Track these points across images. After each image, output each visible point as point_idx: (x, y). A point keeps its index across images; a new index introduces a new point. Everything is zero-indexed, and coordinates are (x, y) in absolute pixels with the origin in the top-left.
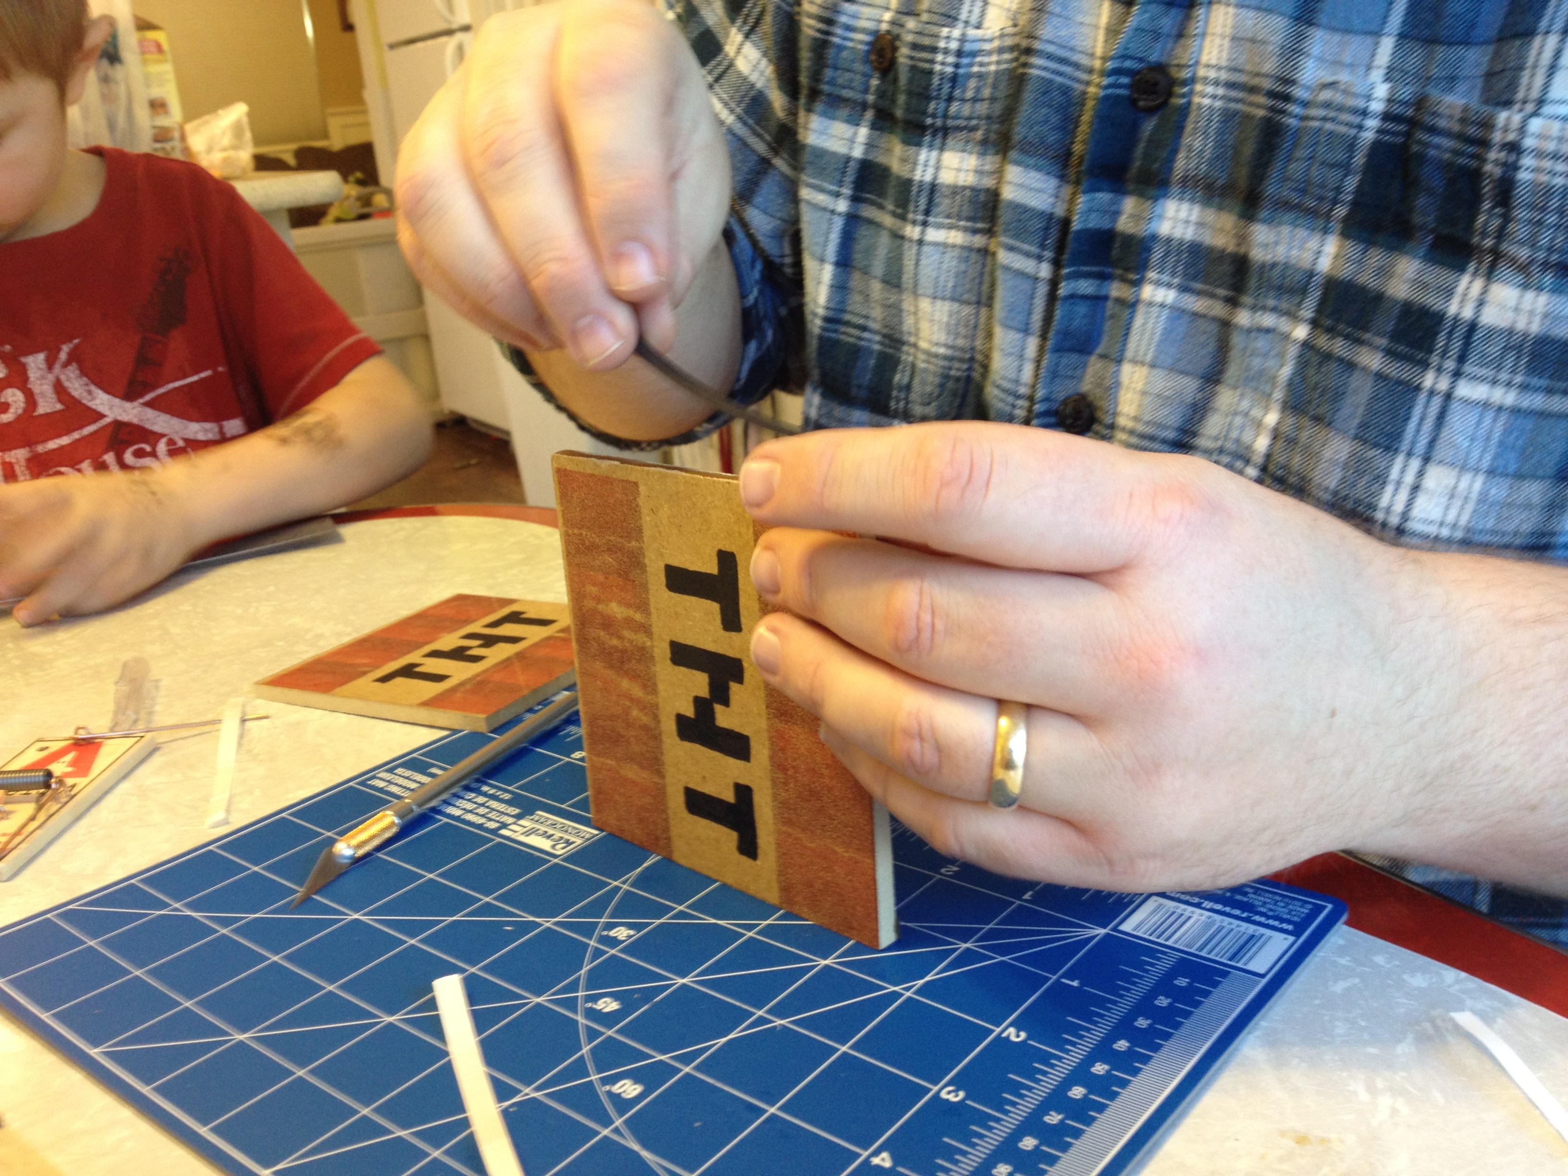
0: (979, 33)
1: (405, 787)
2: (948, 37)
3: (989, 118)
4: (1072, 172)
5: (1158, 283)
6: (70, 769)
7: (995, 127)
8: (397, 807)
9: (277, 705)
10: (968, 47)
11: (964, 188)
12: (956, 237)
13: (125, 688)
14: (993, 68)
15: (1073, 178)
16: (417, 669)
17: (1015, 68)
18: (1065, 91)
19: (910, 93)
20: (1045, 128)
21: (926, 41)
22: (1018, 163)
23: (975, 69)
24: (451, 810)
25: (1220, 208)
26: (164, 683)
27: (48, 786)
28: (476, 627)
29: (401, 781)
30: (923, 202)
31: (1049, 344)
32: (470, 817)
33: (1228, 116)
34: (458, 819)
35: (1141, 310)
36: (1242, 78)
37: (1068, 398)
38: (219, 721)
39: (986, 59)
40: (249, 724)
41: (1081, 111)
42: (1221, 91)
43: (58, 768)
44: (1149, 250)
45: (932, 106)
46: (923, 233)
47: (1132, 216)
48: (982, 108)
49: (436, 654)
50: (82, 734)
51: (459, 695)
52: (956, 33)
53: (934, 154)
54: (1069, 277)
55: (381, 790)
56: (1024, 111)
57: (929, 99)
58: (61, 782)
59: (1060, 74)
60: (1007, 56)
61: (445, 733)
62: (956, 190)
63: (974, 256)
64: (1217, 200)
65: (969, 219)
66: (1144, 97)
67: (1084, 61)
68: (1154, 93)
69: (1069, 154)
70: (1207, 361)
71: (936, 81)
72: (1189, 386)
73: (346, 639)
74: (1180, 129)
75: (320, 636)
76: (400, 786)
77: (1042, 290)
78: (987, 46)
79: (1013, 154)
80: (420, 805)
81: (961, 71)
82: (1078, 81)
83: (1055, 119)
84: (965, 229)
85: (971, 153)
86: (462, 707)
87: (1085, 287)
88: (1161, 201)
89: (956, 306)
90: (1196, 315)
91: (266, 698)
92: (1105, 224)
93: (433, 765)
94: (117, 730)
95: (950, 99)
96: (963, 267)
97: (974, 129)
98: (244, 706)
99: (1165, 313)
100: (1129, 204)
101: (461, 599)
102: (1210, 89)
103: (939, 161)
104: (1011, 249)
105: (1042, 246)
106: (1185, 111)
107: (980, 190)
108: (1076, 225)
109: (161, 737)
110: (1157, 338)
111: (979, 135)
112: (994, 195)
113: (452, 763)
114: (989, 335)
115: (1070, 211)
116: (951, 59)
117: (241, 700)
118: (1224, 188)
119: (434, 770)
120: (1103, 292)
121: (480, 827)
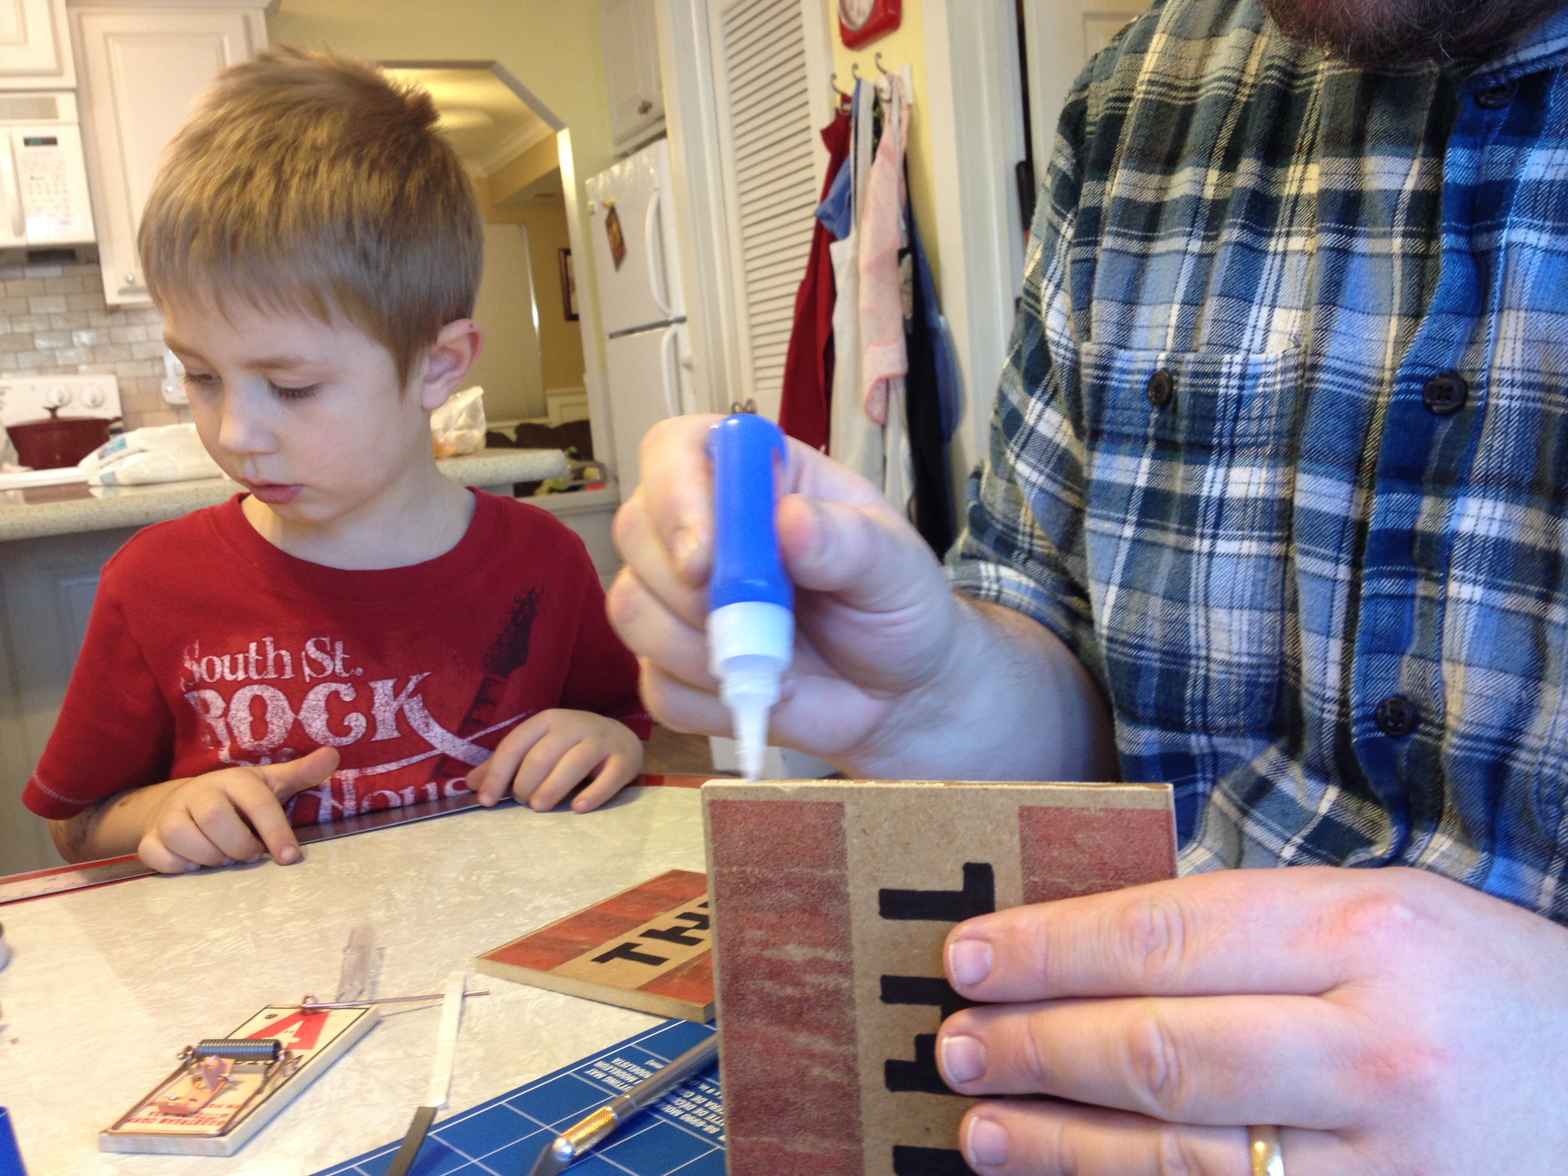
0: (1262, 357)
1: (623, 1080)
2: (1231, 363)
3: (1277, 433)
4: (1365, 478)
5: (1463, 580)
6: (296, 1040)
7: (1285, 441)
8: (616, 1103)
9: (496, 981)
10: (1251, 370)
11: (1256, 500)
12: (1250, 547)
13: (354, 957)
14: (1278, 387)
15: (1366, 483)
16: (635, 950)
17: (1302, 385)
18: (1353, 402)
19: (1193, 418)
20: (1334, 437)
21: (1208, 369)
22: (1305, 471)
23: (1260, 390)
24: (668, 1109)
25: (1528, 505)
26: (388, 952)
27: (276, 1058)
28: (691, 907)
29: (618, 1073)
30: (1211, 517)
31: (1357, 647)
32: (688, 1118)
33: (1526, 415)
34: (676, 1119)
35: (1450, 606)
36: (1540, 379)
37: (1383, 701)
38: (442, 996)
39: (1270, 380)
40: (469, 1000)
41: (1371, 420)
42: (1517, 392)
43: (286, 1038)
44: (1451, 547)
45: (1218, 426)
46: (1213, 545)
47: (1429, 515)
48: (1269, 425)
49: (651, 934)
50: (310, 1004)
51: (676, 980)
52: (1238, 358)
53: (1221, 472)
54: (1370, 577)
55: (599, 1082)
56: (1312, 423)
57: (1214, 420)
58: (287, 1054)
59: (1349, 387)
60: (1292, 375)
61: (662, 1021)
62: (1245, 503)
63: (1272, 564)
64: (1524, 497)
65: (1262, 529)
66: (1438, 402)
67: (1374, 374)
68: (1449, 398)
69: (1360, 460)
70: (1526, 658)
71: (1220, 403)
72: (1511, 685)
73: (564, 914)
74: (1478, 430)
75: (538, 909)
76: (618, 1078)
77: (1342, 592)
78: (1271, 368)
79: (1302, 463)
80: (638, 1102)
81: (1245, 392)
82: (1367, 392)
83: (1343, 428)
84: (1260, 539)
85: (1261, 467)
86: (679, 994)
87: (1388, 586)
88: (1460, 500)
89: (1257, 614)
90: (1506, 611)
91: (486, 974)
92: (1406, 525)
93: (651, 1058)
94: (343, 1002)
95: (1236, 419)
96: (1261, 575)
97: (1264, 444)
98: (465, 981)
99: (1474, 610)
100: (1428, 504)
101: (676, 874)
102: (1506, 391)
103: (1227, 476)
104: (1306, 553)
105: (1339, 549)
106: (1482, 413)
107: (1273, 501)
108: (1373, 526)
109: (385, 1010)
110: (1468, 635)
111: (1268, 449)
112: (1287, 504)
113: (672, 1058)
114: (1297, 641)
115: (1365, 514)
116: (1234, 382)
117: (462, 973)
118: (1530, 485)
119: (652, 1063)
120: (1410, 592)
121: (699, 1130)
